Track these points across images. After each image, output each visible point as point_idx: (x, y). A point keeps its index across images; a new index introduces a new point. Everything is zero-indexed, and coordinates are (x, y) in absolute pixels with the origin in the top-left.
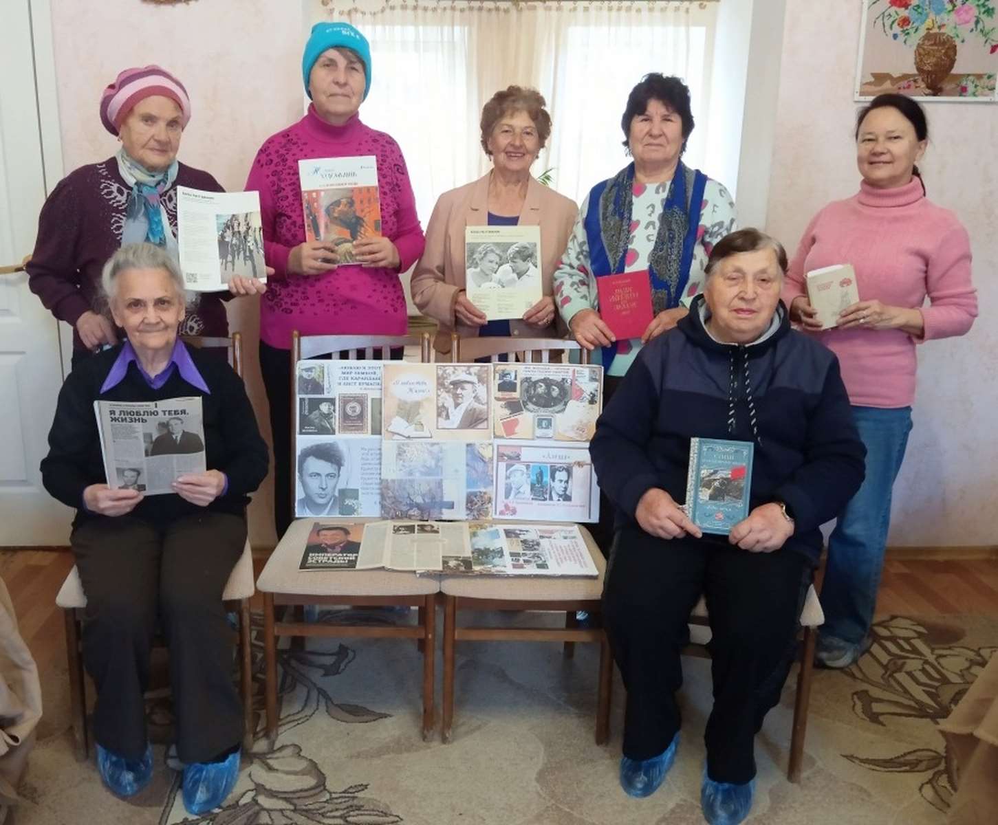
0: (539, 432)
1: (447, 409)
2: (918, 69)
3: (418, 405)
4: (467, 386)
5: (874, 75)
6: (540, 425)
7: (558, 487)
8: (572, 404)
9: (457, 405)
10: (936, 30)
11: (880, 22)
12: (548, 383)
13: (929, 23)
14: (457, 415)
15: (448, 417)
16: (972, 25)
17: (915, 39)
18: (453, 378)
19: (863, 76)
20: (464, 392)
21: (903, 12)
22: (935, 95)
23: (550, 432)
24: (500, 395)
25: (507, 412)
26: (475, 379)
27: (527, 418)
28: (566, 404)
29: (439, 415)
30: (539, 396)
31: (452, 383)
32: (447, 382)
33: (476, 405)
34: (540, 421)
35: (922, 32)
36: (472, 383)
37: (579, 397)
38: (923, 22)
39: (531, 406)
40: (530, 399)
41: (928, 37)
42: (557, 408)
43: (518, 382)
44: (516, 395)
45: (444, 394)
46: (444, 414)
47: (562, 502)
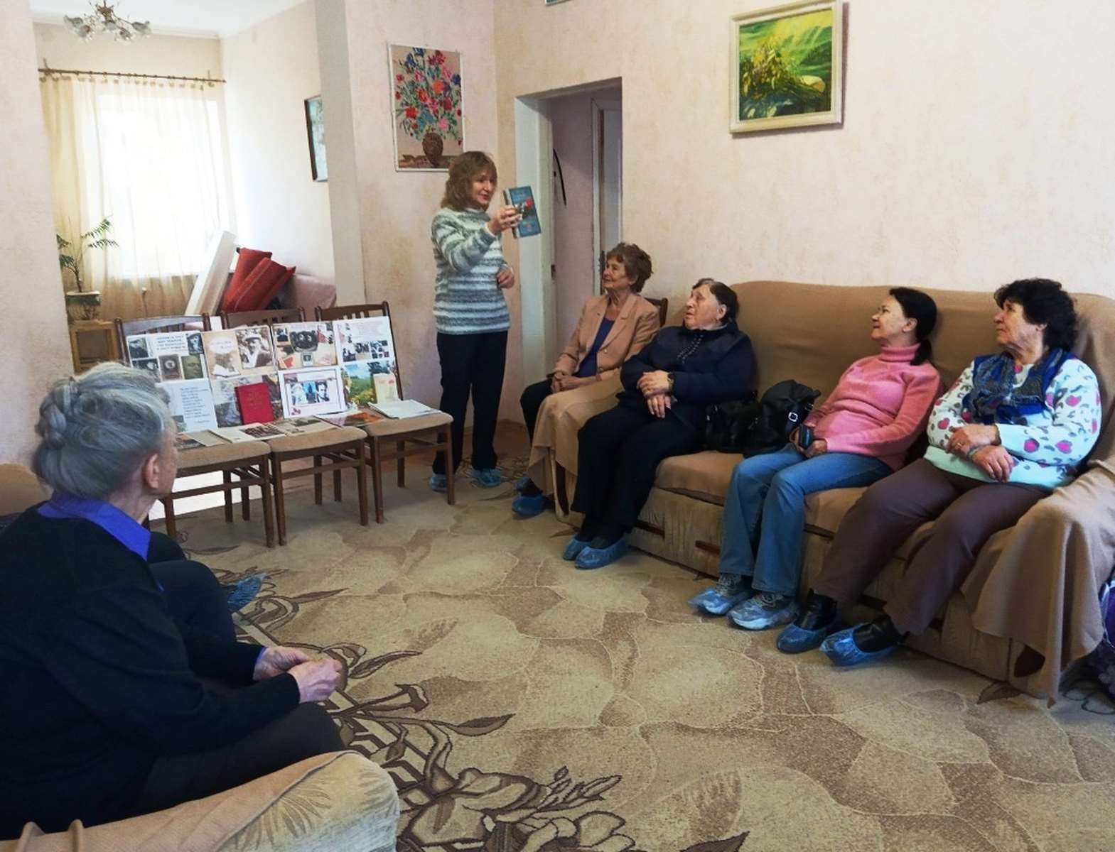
0: (305, 363)
1: (245, 356)
2: (426, 153)
3: (228, 356)
4: (256, 341)
5: (404, 156)
6: (305, 360)
7: (321, 394)
8: (320, 345)
9: (252, 353)
10: (431, 132)
11: (403, 127)
12: (305, 333)
13: (427, 128)
14: (253, 359)
15: (248, 361)
16: (448, 129)
17: (422, 136)
18: (246, 337)
19: (399, 157)
20: (255, 345)
21: (414, 121)
22: (436, 167)
23: (311, 363)
24: (279, 344)
25: (285, 354)
26: (259, 336)
27: (297, 356)
28: (317, 345)
29: (242, 360)
30: (301, 342)
31: (247, 340)
32: (243, 340)
33: (264, 352)
34: (305, 357)
35: (425, 132)
36: (258, 339)
37: (323, 341)
38: (424, 127)
39: (298, 349)
40: (297, 344)
41: (428, 135)
42: (313, 348)
43: (288, 335)
44: (289, 343)
45: (243, 348)
46: (245, 360)
47: (325, 402)
